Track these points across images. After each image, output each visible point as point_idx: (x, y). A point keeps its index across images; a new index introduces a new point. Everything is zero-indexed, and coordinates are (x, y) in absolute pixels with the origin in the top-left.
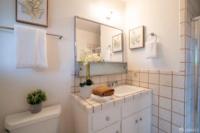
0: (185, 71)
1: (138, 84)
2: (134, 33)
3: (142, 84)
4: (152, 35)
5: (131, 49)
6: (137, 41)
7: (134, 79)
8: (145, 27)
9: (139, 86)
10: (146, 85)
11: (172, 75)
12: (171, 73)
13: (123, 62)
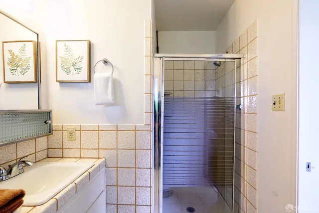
0: (150, 125)
1: (77, 153)
2: (67, 49)
3: (85, 153)
4: (106, 62)
5: (61, 82)
6: (75, 67)
7: (67, 144)
8: (93, 44)
9: (81, 158)
10: (95, 153)
11: (135, 130)
12: (134, 129)
13: (40, 110)
